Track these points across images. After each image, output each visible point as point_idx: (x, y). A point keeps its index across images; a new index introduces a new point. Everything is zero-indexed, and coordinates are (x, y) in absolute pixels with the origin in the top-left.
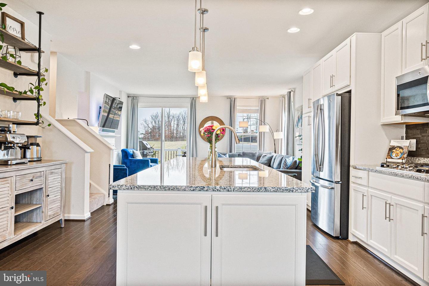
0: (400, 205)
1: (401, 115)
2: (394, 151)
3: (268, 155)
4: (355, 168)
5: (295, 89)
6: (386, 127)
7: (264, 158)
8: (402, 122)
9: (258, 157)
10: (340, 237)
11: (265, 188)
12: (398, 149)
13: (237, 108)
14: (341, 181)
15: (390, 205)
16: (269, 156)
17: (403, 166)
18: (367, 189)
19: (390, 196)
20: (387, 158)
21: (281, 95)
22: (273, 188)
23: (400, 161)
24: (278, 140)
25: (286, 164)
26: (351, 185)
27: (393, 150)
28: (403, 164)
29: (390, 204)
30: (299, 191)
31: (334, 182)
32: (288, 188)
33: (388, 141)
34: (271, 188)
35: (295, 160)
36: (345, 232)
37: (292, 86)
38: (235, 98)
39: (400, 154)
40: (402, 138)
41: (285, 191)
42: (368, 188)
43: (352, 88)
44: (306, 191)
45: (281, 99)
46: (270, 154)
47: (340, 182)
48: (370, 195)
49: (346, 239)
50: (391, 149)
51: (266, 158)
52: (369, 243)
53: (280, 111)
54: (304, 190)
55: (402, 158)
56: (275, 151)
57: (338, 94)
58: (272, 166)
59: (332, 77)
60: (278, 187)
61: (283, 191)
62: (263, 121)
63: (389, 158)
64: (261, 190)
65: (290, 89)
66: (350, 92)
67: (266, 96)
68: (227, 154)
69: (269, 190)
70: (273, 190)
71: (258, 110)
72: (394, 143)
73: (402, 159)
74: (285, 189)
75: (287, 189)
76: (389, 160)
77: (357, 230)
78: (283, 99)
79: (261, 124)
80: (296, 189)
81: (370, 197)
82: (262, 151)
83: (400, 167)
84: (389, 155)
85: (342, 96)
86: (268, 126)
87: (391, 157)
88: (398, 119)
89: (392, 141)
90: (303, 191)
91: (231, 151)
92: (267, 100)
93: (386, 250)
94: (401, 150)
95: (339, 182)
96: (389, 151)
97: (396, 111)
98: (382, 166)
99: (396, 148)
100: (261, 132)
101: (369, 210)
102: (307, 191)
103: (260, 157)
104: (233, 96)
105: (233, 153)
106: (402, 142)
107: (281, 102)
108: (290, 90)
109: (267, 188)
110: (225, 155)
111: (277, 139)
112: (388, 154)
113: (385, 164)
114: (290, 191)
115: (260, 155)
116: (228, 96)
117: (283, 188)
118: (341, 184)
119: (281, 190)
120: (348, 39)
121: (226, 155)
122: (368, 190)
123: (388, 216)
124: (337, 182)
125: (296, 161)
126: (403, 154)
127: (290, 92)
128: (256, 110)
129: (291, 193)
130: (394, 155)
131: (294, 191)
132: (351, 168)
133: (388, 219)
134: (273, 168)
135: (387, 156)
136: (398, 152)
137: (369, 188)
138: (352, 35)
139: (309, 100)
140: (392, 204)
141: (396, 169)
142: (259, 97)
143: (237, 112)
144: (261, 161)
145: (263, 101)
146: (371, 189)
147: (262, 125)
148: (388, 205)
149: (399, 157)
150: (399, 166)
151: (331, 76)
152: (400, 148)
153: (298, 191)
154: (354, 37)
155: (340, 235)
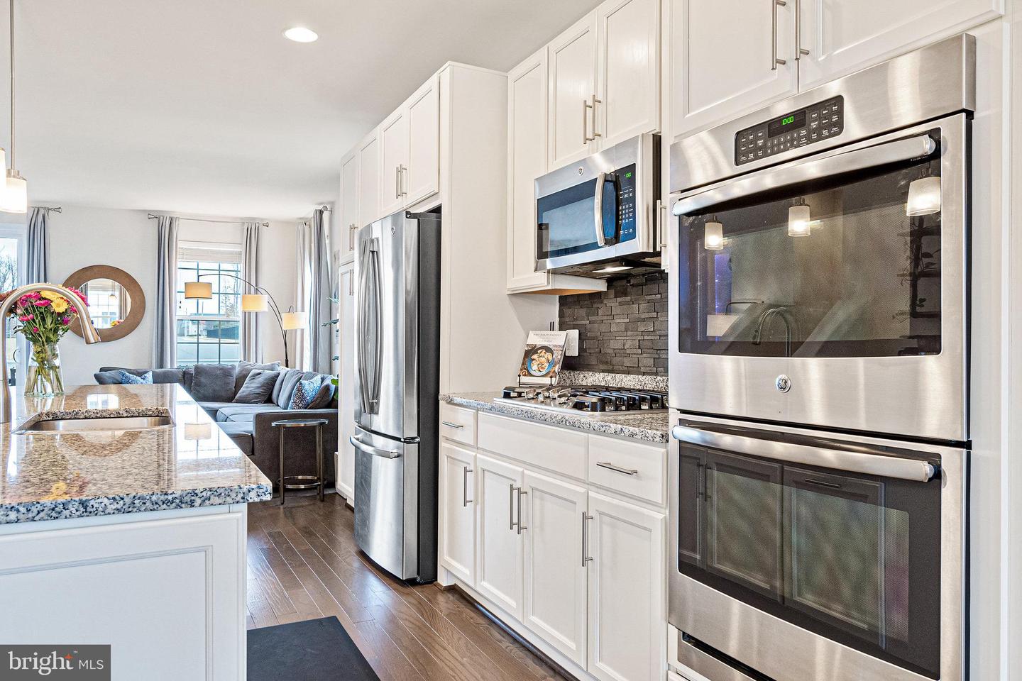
0: (541, 491)
1: (546, 271)
2: (535, 357)
3: (268, 371)
4: (450, 402)
5: (332, 203)
6: (519, 301)
7: (255, 381)
8: (549, 288)
9: (241, 378)
10: (418, 580)
11: (84, 504)
12: (543, 354)
13: (180, 245)
14: (419, 435)
15: (520, 492)
16: (269, 373)
17: (546, 394)
18: (474, 454)
19: (521, 469)
20: (519, 376)
21: (301, 218)
22: (114, 499)
23: (547, 381)
24: (294, 332)
25: (303, 395)
26: (443, 445)
27: (533, 354)
28: (549, 388)
29: (519, 489)
30: (215, 500)
31: (402, 440)
32: (174, 496)
33: (523, 334)
34: (106, 501)
35: (325, 383)
36: (430, 564)
37: (327, 198)
38: (172, 219)
39: (547, 365)
40: (552, 328)
41: (165, 506)
42: (475, 450)
43: (443, 200)
44: (239, 498)
45: (300, 228)
46: (272, 369)
47: (417, 440)
48: (482, 468)
49: (431, 582)
50: (530, 352)
51: (261, 379)
52: (478, 589)
53: (299, 261)
54: (233, 495)
55: (551, 374)
56: (287, 361)
57: (410, 214)
58: (275, 402)
59: (400, 170)
60: (134, 494)
61: (155, 507)
62: (253, 283)
63: (525, 375)
64: (66, 513)
65: (321, 204)
66: (438, 210)
67: (262, 219)
68: (147, 372)
69: (101, 509)
70: (115, 506)
71: (240, 253)
72: (535, 339)
73: (551, 377)
74: (163, 498)
75: (170, 498)
76: (525, 379)
77: (453, 559)
78: (307, 228)
79: (247, 291)
80: (204, 494)
81: (480, 472)
82: (251, 363)
83: (541, 398)
84: (526, 370)
85: (419, 220)
86: (266, 297)
87: (528, 371)
88: (540, 281)
89: (531, 334)
90: (228, 499)
91: (161, 363)
92: (264, 230)
93: (513, 604)
94: (549, 355)
95: (413, 438)
96: (524, 359)
97: (537, 263)
98: (507, 395)
99: (539, 351)
100: (250, 313)
101: (479, 507)
102: (243, 498)
103: (245, 377)
104: (165, 211)
105: (168, 367)
106: (552, 337)
107: (301, 237)
108: (320, 207)
109: (92, 502)
110: (141, 374)
111: (292, 330)
112: (523, 364)
113: (513, 389)
114: (183, 505)
115: (244, 372)
116: (149, 211)
117: (154, 498)
118: (419, 443)
119: (148, 504)
120: (434, 78)
121: (146, 375)
122: (476, 455)
123: (515, 520)
124: (409, 441)
125: (327, 388)
126: (552, 363)
127: (321, 212)
128: (231, 253)
129: (186, 511)
130: (535, 367)
131: (198, 501)
132: (442, 404)
133: (515, 527)
134: (278, 406)
135: (521, 370)
136: (543, 359)
137: (479, 451)
138: (442, 68)
139: (353, 228)
140: (525, 490)
141: (535, 403)
142: (243, 221)
143: (178, 256)
144: (247, 387)
145: (252, 232)
146: (483, 455)
147: (250, 293)
148: (515, 493)
149: (544, 372)
150: (540, 393)
151: (397, 168)
152: (548, 349)
153: (212, 501)
154: (446, 73)
155: (418, 574)
